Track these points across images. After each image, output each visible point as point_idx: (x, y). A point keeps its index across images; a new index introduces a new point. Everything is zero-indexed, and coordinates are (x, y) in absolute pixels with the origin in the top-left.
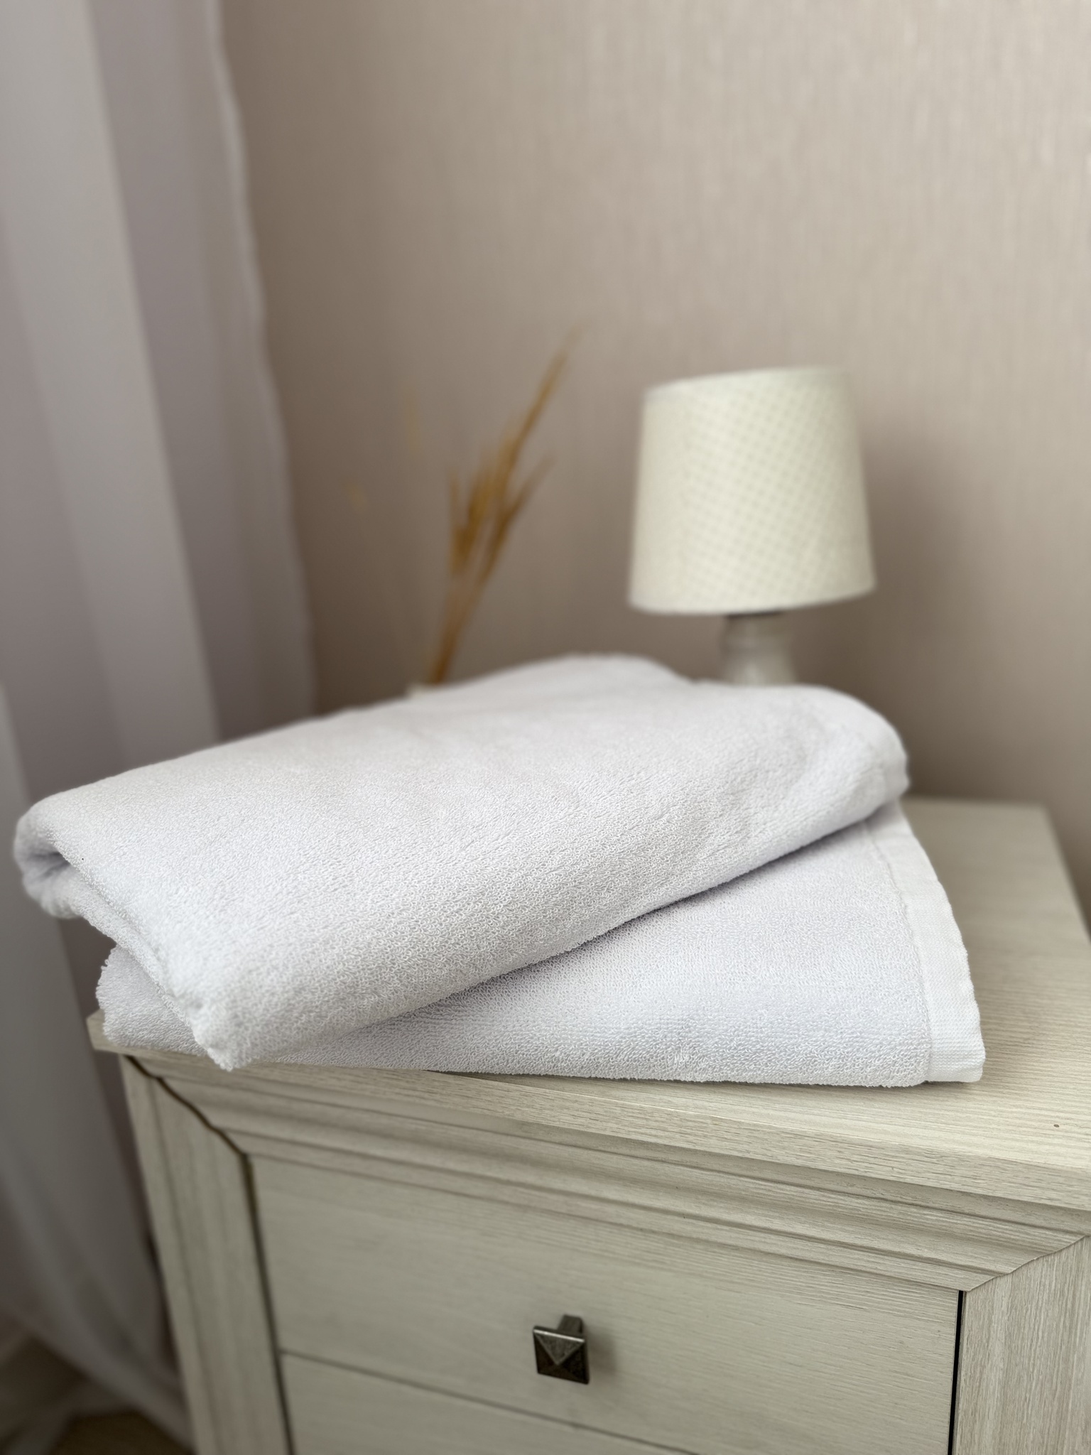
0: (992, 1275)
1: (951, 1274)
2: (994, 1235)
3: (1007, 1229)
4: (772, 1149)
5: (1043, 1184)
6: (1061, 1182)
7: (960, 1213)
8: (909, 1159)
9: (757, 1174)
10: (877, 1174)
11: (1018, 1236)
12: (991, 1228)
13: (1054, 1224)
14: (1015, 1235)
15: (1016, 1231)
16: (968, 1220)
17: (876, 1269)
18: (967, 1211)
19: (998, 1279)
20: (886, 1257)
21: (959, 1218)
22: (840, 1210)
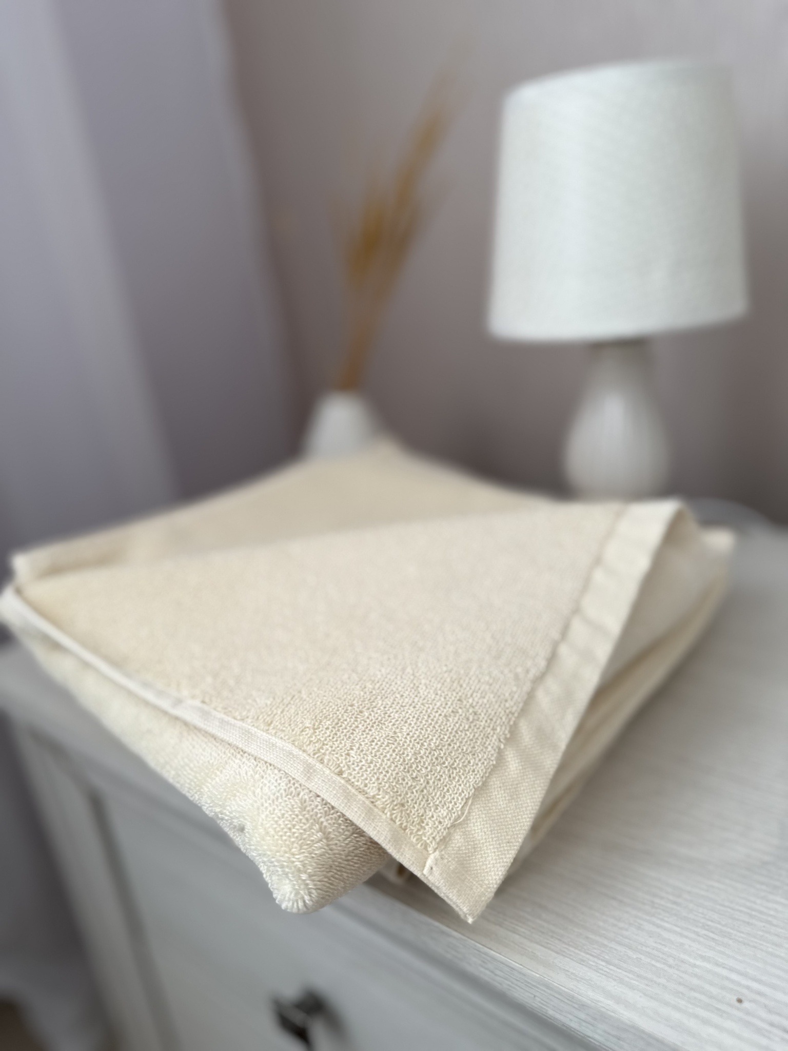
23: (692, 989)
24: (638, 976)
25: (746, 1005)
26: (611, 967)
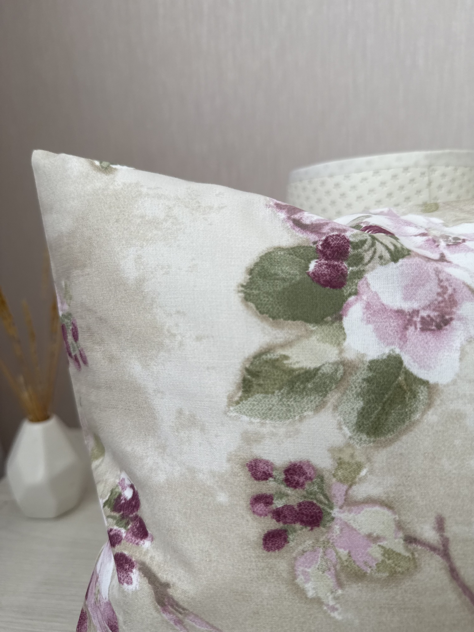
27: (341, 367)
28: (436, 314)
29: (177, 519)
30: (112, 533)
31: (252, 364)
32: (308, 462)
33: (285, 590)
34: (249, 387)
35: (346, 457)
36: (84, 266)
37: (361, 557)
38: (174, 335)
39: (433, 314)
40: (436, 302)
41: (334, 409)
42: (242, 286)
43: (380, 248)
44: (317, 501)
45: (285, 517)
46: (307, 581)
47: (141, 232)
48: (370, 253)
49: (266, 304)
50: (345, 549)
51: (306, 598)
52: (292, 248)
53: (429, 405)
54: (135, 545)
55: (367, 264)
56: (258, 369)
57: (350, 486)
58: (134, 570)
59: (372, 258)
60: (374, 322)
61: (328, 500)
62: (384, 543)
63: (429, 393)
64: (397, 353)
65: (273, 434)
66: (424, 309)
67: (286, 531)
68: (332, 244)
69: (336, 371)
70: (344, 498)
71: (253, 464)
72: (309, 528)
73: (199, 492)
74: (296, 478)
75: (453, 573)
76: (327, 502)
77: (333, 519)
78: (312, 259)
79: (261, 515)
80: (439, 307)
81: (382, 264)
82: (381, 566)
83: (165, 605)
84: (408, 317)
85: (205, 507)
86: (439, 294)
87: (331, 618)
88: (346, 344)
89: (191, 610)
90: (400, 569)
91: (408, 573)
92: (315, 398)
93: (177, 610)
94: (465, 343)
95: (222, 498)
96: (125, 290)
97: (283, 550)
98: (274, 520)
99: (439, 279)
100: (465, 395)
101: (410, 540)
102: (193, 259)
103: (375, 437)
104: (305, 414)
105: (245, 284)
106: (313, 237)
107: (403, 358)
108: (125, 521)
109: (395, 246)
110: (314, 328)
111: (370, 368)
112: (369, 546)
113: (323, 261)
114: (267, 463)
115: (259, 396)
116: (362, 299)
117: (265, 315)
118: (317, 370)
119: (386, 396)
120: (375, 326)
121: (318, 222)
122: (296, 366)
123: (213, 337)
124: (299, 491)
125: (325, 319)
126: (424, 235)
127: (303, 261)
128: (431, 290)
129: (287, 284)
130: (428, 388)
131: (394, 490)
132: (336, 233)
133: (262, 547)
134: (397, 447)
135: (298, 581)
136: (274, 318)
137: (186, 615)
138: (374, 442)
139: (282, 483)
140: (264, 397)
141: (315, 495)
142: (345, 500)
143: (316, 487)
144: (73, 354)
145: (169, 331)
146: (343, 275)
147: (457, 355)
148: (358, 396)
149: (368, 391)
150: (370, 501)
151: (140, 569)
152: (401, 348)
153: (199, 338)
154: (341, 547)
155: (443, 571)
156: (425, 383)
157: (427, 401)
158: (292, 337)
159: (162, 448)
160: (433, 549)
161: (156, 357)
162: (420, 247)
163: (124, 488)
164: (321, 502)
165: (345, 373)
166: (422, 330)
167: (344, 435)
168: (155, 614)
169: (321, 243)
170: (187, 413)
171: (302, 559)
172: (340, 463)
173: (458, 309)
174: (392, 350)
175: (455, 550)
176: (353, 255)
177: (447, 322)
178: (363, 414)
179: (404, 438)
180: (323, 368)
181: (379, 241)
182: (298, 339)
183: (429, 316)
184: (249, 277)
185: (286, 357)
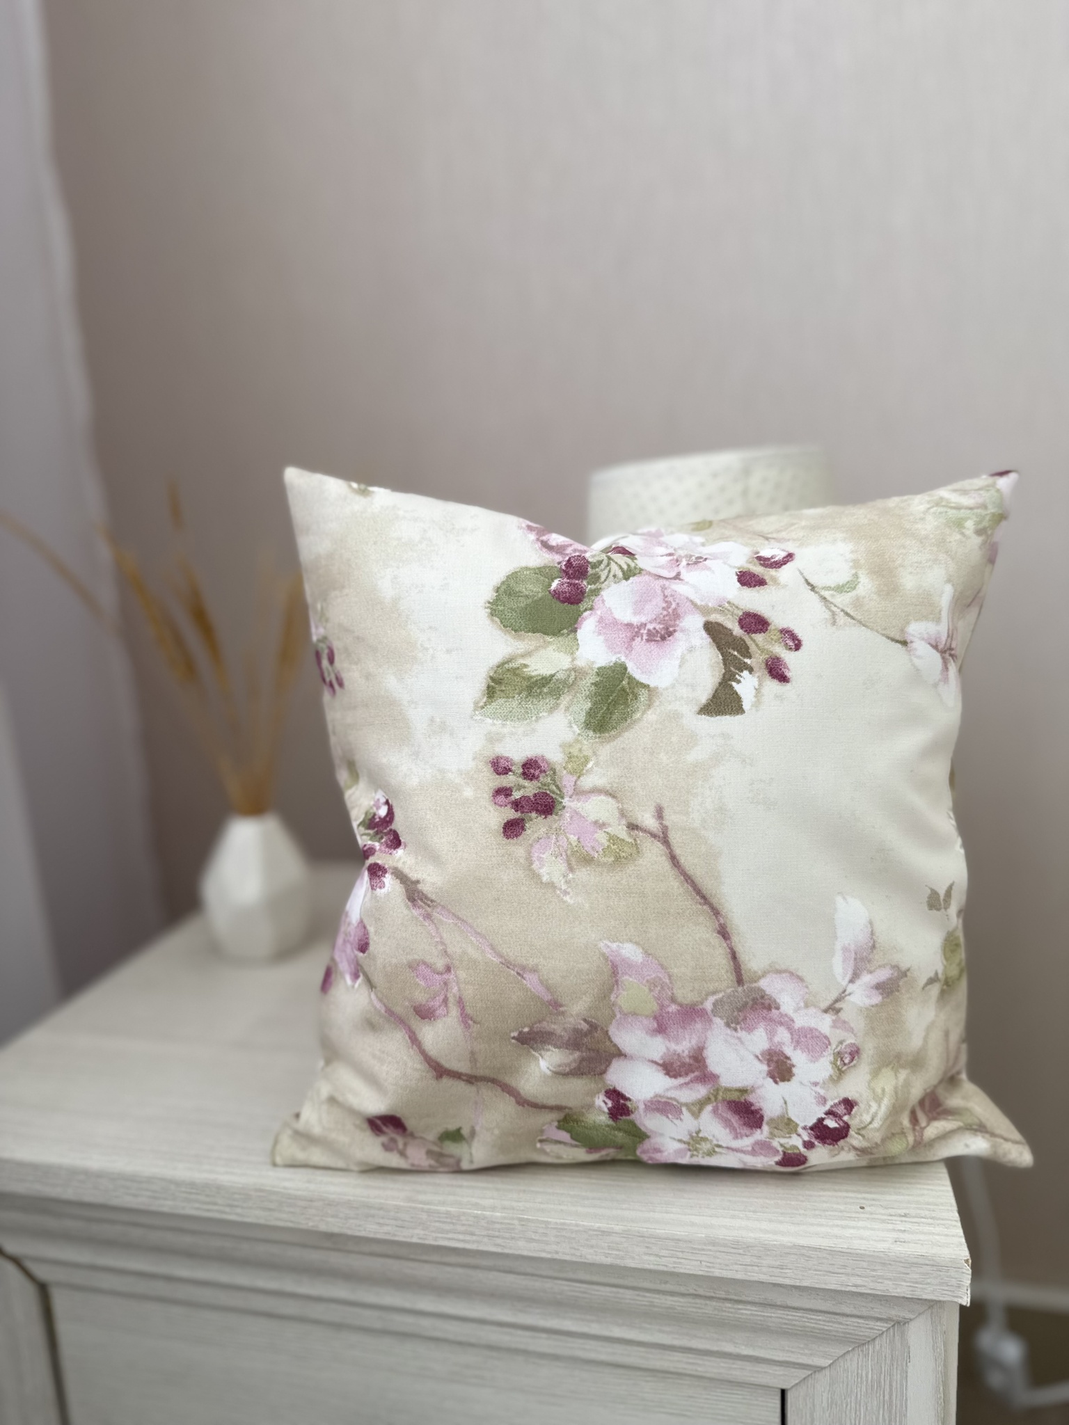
0: (809, 1370)
1: (771, 1371)
2: (808, 1327)
3: (820, 1320)
4: (581, 1249)
5: (849, 1270)
6: (865, 1266)
7: (773, 1305)
8: (717, 1251)
9: (570, 1275)
10: (685, 1269)
11: (831, 1326)
12: (804, 1320)
13: (864, 1312)
14: (828, 1326)
15: (828, 1322)
16: (782, 1312)
17: (696, 1371)
18: (779, 1303)
19: (817, 1373)
20: (705, 1358)
21: (773, 1310)
22: (656, 1309)
23: (824, 1211)
24: (782, 1214)
25: (867, 1209)
26: (759, 1214)
27: (573, 673)
28: (661, 626)
29: (428, 817)
30: (365, 849)
31: (495, 672)
32: (543, 756)
33: (522, 876)
34: (493, 693)
35: (575, 751)
36: (343, 587)
37: (589, 842)
38: (427, 649)
39: (658, 627)
40: (662, 616)
41: (565, 710)
42: (489, 603)
43: (614, 567)
44: (550, 791)
45: (522, 807)
46: (542, 866)
47: (398, 553)
48: (606, 571)
49: (509, 619)
50: (574, 835)
51: (542, 883)
52: (538, 568)
53: (649, 706)
54: (388, 855)
55: (603, 583)
56: (501, 677)
57: (579, 777)
58: (387, 875)
59: (607, 577)
60: (604, 633)
61: (560, 791)
62: (609, 830)
63: (650, 695)
64: (623, 660)
65: (512, 734)
66: (650, 622)
67: (523, 820)
68: (574, 564)
69: (569, 676)
70: (573, 788)
71: (495, 761)
72: (544, 816)
73: (448, 789)
74: (532, 771)
75: (674, 859)
76: (558, 792)
77: (564, 807)
78: (555, 578)
79: (501, 806)
80: (664, 620)
81: (615, 583)
82: (606, 850)
83: (415, 900)
84: (636, 630)
85: (453, 802)
86: (664, 608)
87: (565, 902)
88: (578, 653)
89: (438, 901)
90: (624, 854)
91: (630, 858)
92: (550, 701)
93: (425, 903)
94: (685, 652)
95: (468, 793)
96: (382, 609)
97: (520, 838)
98: (513, 810)
99: (664, 595)
100: (682, 698)
101: (633, 827)
102: (445, 578)
103: (600, 734)
104: (541, 715)
105: (492, 601)
106: (558, 558)
107: (627, 665)
108: (379, 836)
109: (629, 566)
110: (551, 640)
111: (598, 674)
112: (596, 832)
113: (565, 580)
114: (507, 759)
115: (501, 701)
116: (596, 614)
117: (508, 628)
118: (552, 676)
119: (611, 698)
120: (605, 637)
121: (563, 544)
122: (533, 674)
123: (461, 649)
124: (535, 782)
125: (562, 632)
126: (670, 555)
127: (547, 580)
128: (656, 605)
129: (529, 601)
130: (649, 691)
131: (617, 781)
132: (577, 554)
133: (502, 835)
134: (618, 743)
135: (534, 866)
136: (516, 631)
137: (435, 907)
138: (599, 737)
139: (520, 777)
140: (506, 701)
141: (549, 786)
142: (574, 790)
143: (549, 779)
144: (328, 680)
145: (422, 646)
146: (583, 592)
147: (677, 662)
148: (586, 698)
149: (595, 694)
150: (596, 791)
151: (392, 873)
152: (626, 656)
153: (449, 651)
154: (571, 834)
155: (664, 858)
156: (646, 686)
157: (647, 702)
158: (532, 648)
159: (416, 754)
160: (654, 836)
161: (410, 670)
162: (661, 567)
163: (378, 808)
164: (554, 793)
165: (576, 679)
166: (648, 641)
167: (574, 732)
168: (406, 912)
169: (564, 563)
170: (438, 720)
171: (537, 846)
172: (570, 757)
173: (681, 622)
174: (619, 658)
175: (674, 837)
176: (592, 574)
177: (670, 634)
178: (590, 714)
179: (626, 734)
180: (557, 674)
181: (614, 561)
182: (537, 649)
183: (655, 629)
184: (496, 594)
185: (526, 666)
